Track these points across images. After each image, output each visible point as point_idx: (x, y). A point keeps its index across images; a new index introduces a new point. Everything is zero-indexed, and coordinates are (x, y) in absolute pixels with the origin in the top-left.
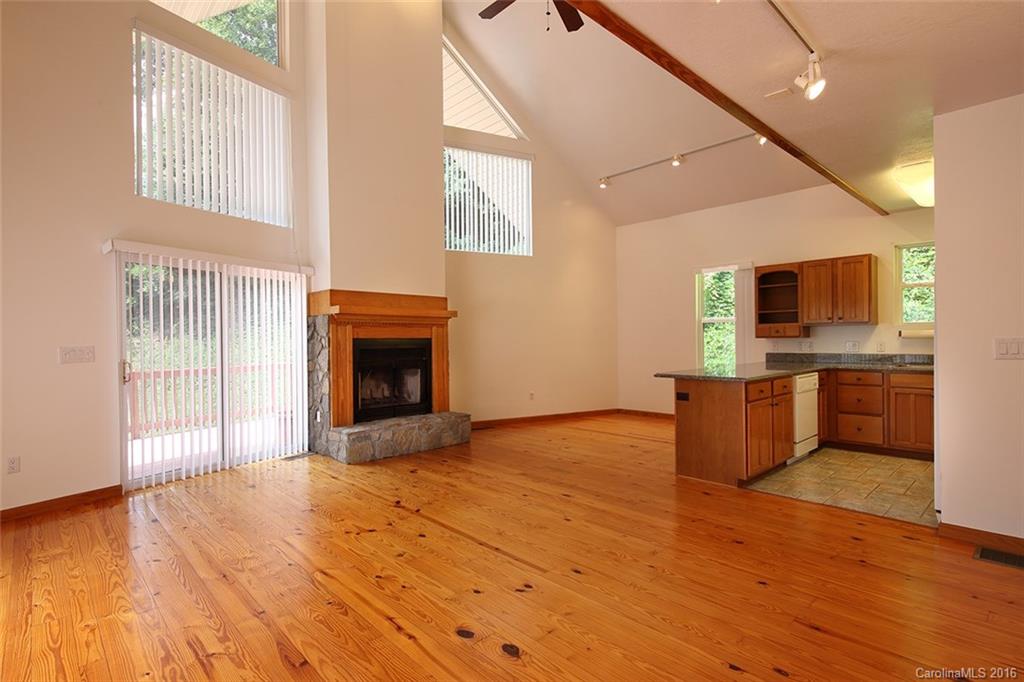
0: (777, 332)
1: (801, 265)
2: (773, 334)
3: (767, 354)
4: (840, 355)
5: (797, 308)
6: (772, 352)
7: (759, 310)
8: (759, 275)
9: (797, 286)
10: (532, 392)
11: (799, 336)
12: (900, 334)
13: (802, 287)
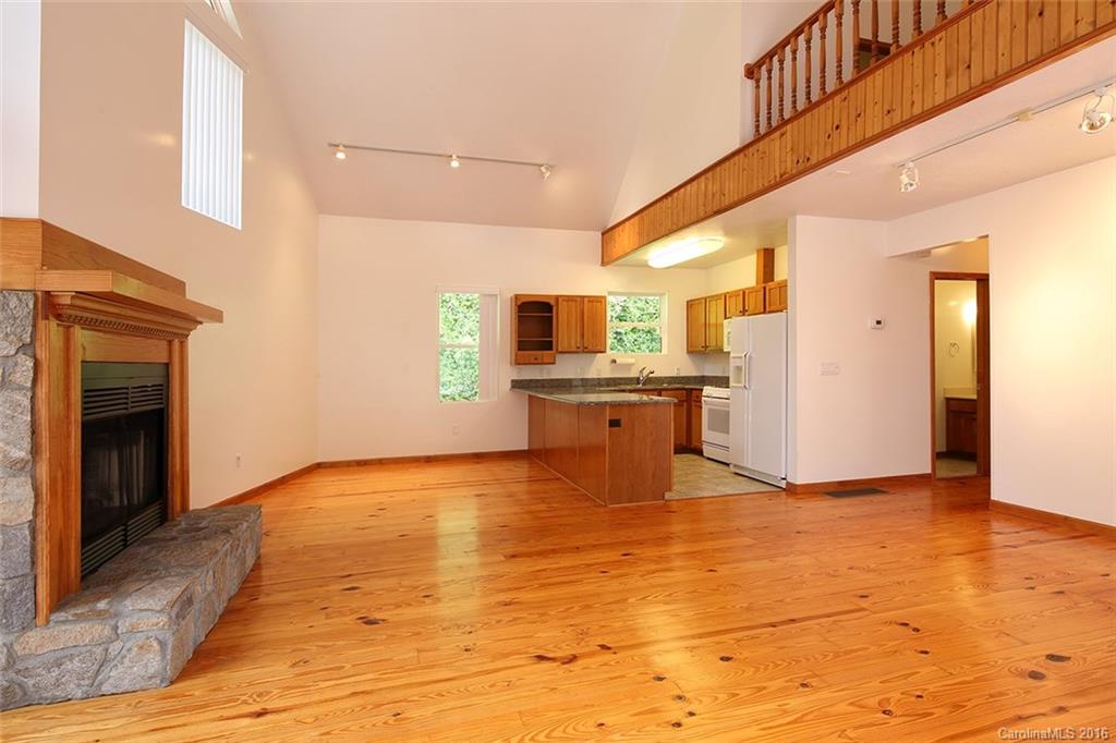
0: (536, 359)
1: (557, 298)
2: (533, 361)
3: (512, 381)
4: (570, 380)
5: (551, 336)
6: (516, 378)
7: (519, 337)
8: (519, 303)
9: (551, 317)
10: (238, 455)
11: (554, 363)
12: (614, 361)
13: (557, 318)
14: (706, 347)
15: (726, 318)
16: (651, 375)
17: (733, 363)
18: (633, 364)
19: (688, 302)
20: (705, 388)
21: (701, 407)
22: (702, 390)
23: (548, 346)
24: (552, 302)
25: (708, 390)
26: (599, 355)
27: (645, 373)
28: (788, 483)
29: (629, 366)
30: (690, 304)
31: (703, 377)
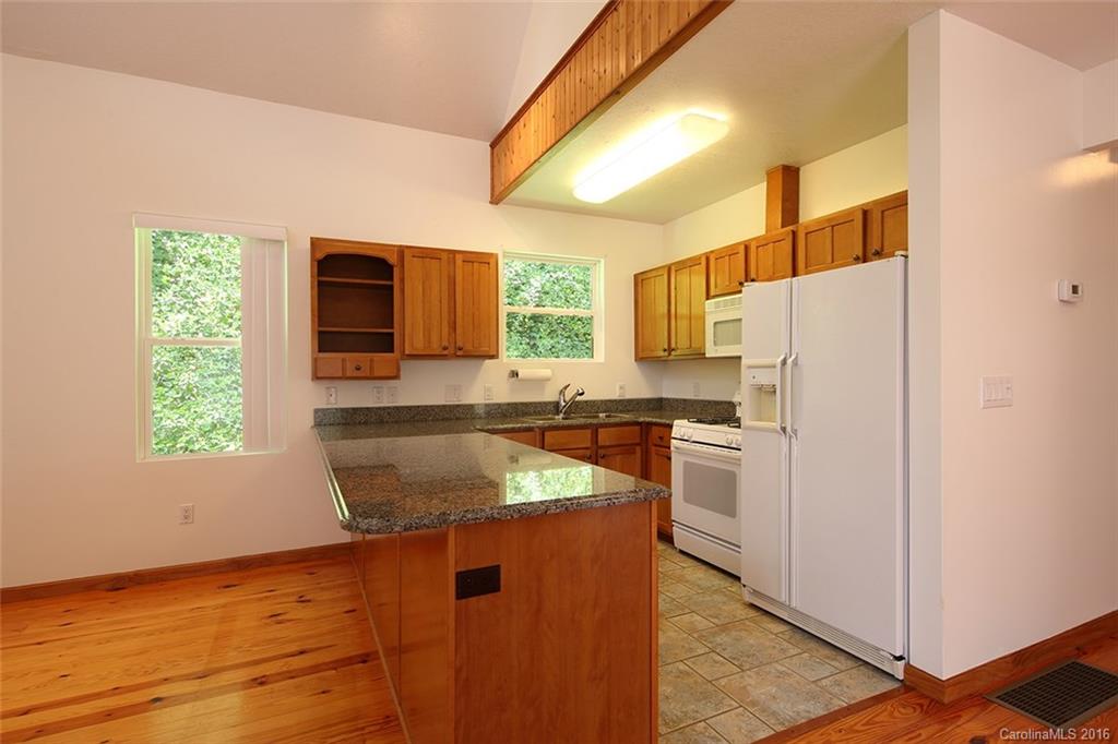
1: (402, 251)
2: (349, 372)
3: (316, 411)
5: (391, 324)
6: (325, 406)
7: (319, 325)
8: (320, 255)
9: (391, 287)
11: (396, 377)
12: (515, 374)
13: (403, 291)
14: (670, 350)
15: (708, 297)
16: (579, 398)
17: (748, 378)
18: (548, 380)
19: (636, 276)
20: (676, 422)
21: (670, 459)
22: (671, 426)
23: (385, 343)
24: (393, 259)
25: (682, 427)
26: (487, 361)
27: (569, 394)
28: (909, 668)
29: (541, 382)
30: (640, 280)
31: (660, 400)
